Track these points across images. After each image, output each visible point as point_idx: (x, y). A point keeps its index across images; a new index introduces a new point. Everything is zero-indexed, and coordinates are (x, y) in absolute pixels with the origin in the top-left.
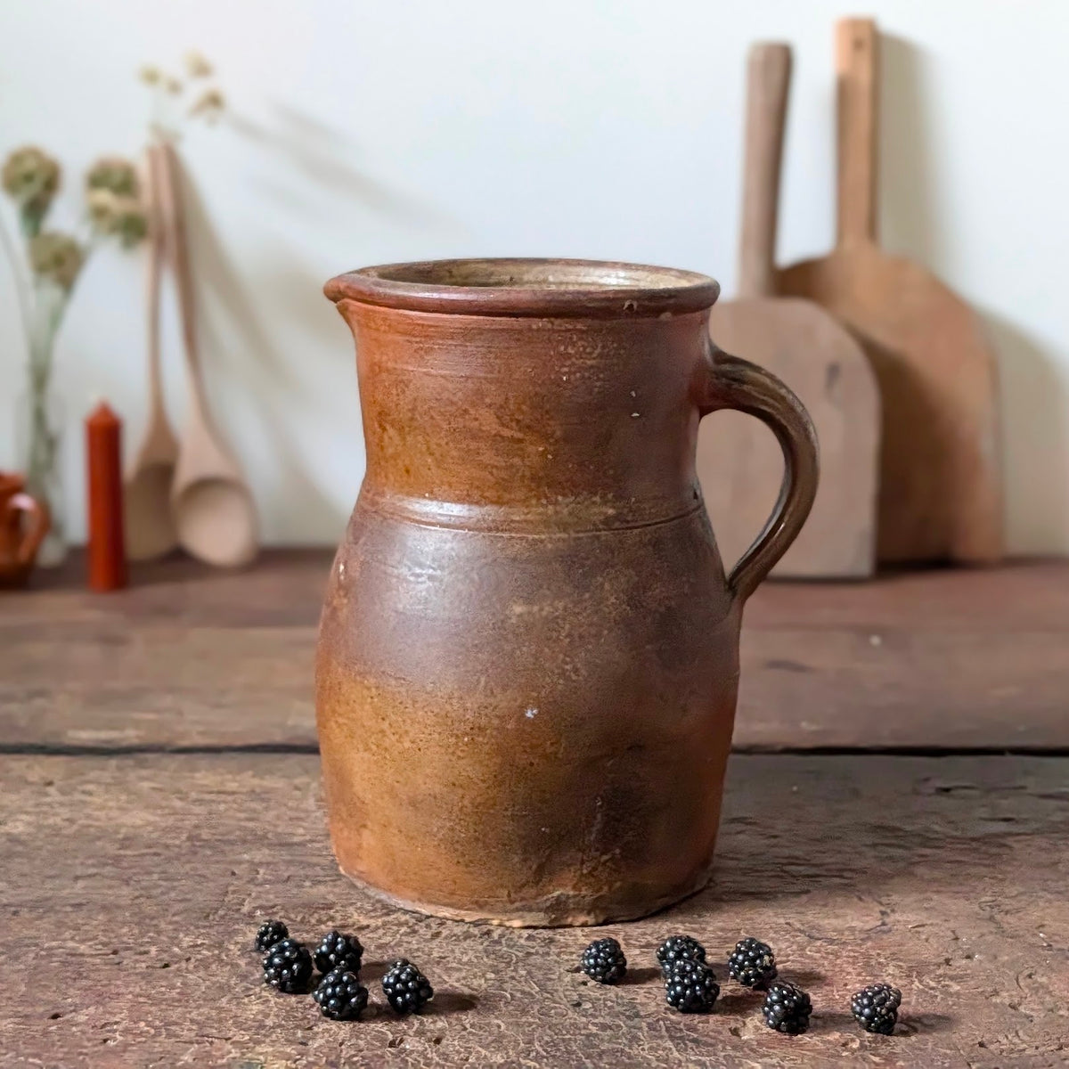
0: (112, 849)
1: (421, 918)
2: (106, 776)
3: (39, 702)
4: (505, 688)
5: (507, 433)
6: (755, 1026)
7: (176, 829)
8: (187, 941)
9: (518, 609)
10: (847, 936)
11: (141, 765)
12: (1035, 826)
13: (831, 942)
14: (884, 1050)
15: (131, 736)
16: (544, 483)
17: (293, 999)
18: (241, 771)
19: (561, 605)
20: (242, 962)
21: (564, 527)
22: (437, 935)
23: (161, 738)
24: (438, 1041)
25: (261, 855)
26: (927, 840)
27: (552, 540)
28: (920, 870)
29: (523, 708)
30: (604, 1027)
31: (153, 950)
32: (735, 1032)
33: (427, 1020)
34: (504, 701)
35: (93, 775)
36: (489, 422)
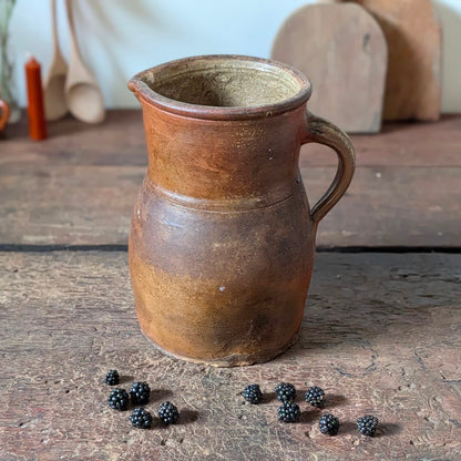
0: (44, 314)
1: (176, 361)
2: (41, 266)
3: (11, 216)
4: (210, 278)
5: (212, 169)
6: (315, 431)
7: (71, 301)
8: (76, 375)
9: (217, 245)
10: (357, 373)
11: (56, 259)
12: (442, 299)
13: (350, 376)
14: (370, 446)
15: (50, 239)
16: (229, 190)
17: (121, 414)
18: (99, 262)
19: (235, 243)
20: (100, 389)
21: (237, 209)
22: (182, 371)
23: (64, 240)
24: (181, 441)
25: (107, 318)
26: (394, 309)
27: (232, 215)
28: (391, 329)
29: (219, 286)
30: (251, 432)
31: (62, 380)
32: (307, 434)
33: (177, 428)
34: (210, 283)
35: (35, 265)
36: (203, 165)
